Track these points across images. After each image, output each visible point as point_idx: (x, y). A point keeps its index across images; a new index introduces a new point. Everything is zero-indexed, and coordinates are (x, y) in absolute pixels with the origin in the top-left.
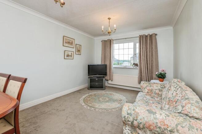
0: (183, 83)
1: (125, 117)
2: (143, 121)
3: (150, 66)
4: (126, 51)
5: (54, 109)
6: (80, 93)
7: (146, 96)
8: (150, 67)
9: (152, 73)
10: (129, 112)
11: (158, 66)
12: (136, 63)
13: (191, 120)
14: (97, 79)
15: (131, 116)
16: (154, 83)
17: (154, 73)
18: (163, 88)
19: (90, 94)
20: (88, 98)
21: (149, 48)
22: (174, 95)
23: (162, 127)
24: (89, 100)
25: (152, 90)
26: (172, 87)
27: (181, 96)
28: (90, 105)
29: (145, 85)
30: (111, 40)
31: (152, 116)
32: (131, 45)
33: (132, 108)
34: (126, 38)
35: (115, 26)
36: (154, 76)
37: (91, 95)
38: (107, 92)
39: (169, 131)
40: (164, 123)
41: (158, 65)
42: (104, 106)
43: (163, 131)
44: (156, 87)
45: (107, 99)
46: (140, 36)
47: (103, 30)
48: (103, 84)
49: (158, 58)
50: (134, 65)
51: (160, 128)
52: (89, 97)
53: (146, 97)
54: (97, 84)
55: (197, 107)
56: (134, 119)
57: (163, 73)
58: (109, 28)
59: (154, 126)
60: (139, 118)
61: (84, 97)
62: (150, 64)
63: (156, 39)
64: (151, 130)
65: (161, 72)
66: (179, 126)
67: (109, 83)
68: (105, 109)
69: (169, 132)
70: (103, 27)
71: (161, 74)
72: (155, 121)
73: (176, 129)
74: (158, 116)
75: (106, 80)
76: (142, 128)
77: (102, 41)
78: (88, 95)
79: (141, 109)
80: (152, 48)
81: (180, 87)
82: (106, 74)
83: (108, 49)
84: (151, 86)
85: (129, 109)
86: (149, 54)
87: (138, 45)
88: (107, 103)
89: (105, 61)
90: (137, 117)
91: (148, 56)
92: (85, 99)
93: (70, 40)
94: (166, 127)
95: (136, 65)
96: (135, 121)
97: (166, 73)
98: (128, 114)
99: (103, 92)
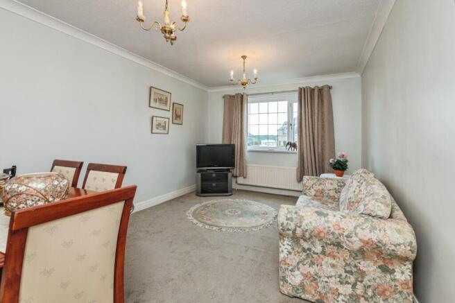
0: (372, 175)
1: (283, 224)
2: (310, 227)
3: (320, 147)
4: (273, 119)
5: (141, 232)
6: (182, 202)
7: (313, 201)
8: (320, 151)
9: (323, 160)
10: (289, 216)
11: (334, 148)
12: (292, 142)
13: (374, 220)
14: (214, 175)
15: (292, 221)
16: (327, 179)
17: (327, 162)
18: (341, 186)
19: (203, 204)
20: (202, 210)
21: (318, 114)
22: (356, 193)
23: (337, 232)
24: (205, 214)
25: (322, 192)
26: (354, 181)
27: (365, 192)
28: (209, 222)
29: (310, 183)
30: (242, 96)
31: (323, 219)
32: (283, 105)
33: (294, 211)
34: (272, 93)
35: (255, 71)
36: (327, 167)
37: (206, 206)
38: (237, 200)
39: (346, 236)
40: (339, 226)
41: (334, 145)
42: (235, 223)
43: (338, 238)
44: (330, 185)
45: (240, 212)
46: (301, 89)
47: (232, 78)
48: (227, 184)
49: (334, 133)
50: (288, 146)
51: (333, 233)
52: (204, 209)
53: (312, 203)
54: (214, 185)
55: (382, 203)
56: (296, 226)
57: (342, 160)
58: (244, 75)
59: (326, 232)
60: (304, 224)
61: (193, 209)
62: (320, 144)
63: (330, 97)
64: (321, 240)
65: (339, 158)
66: (358, 229)
67: (239, 182)
68: (239, 228)
69: (345, 238)
70: (232, 73)
71: (338, 162)
72: (326, 225)
73: (354, 233)
74: (331, 218)
75: (233, 176)
76: (309, 239)
77: (224, 97)
78: (200, 205)
79: (307, 211)
80: (323, 113)
81: (365, 180)
82: (233, 165)
83: (237, 114)
84: (321, 184)
85: (289, 212)
86: (318, 125)
87: (296, 106)
88: (241, 219)
89: (230, 138)
90: (301, 222)
91: (316, 128)
92: (197, 212)
93: (163, 95)
94: (341, 231)
95: (294, 145)
96: (298, 228)
97: (347, 161)
98: (287, 219)
99: (230, 200)
